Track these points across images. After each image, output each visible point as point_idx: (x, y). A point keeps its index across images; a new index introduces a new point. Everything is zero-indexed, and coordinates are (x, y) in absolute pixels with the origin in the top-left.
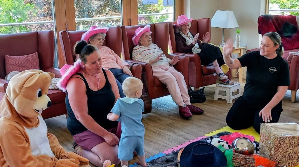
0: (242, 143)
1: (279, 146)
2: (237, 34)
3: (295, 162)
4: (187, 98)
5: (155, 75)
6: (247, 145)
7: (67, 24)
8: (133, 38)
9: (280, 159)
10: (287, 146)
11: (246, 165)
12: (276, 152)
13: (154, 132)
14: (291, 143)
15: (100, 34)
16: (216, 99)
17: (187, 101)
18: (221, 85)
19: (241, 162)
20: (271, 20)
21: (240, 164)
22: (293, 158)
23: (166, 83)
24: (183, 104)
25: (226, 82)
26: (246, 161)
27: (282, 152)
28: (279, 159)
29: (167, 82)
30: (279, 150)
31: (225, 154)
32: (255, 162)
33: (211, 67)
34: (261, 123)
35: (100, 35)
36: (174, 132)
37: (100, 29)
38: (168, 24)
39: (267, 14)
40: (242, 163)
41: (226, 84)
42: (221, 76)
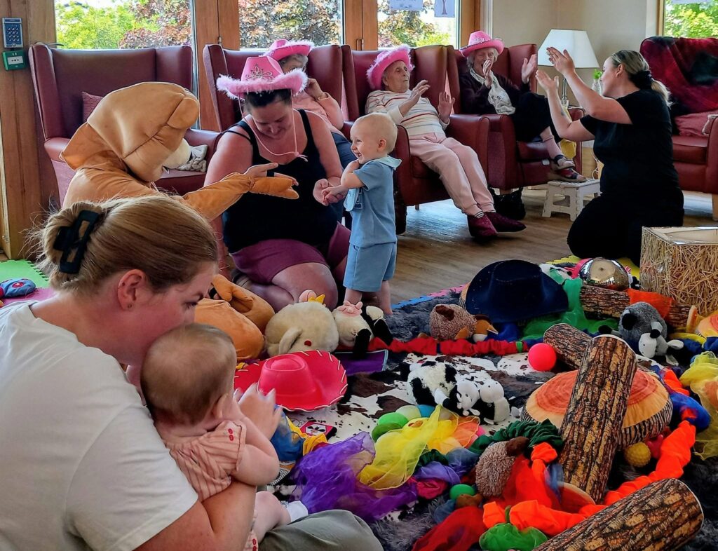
0: (602, 269)
1: (682, 266)
2: (595, 81)
3: (715, 302)
4: (487, 197)
5: (413, 151)
6: (613, 273)
7: (220, 38)
8: (369, 72)
9: (684, 295)
10: (698, 266)
11: (611, 308)
12: (675, 278)
13: (412, 266)
14: (706, 260)
15: (296, 56)
16: (547, 213)
17: (487, 204)
18: (559, 183)
19: (598, 302)
20: (668, 48)
21: (598, 305)
22: (711, 293)
23: (437, 168)
24: (477, 212)
25: (569, 176)
26: (610, 299)
27: (688, 279)
28: (681, 295)
29: (440, 165)
30: (680, 274)
31: (565, 288)
32: (629, 301)
33: (539, 146)
34: (643, 227)
35: (295, 59)
36: (454, 266)
37: (298, 45)
38: (445, 49)
39: (660, 35)
40: (601, 303)
41: (568, 180)
42: (559, 161)
